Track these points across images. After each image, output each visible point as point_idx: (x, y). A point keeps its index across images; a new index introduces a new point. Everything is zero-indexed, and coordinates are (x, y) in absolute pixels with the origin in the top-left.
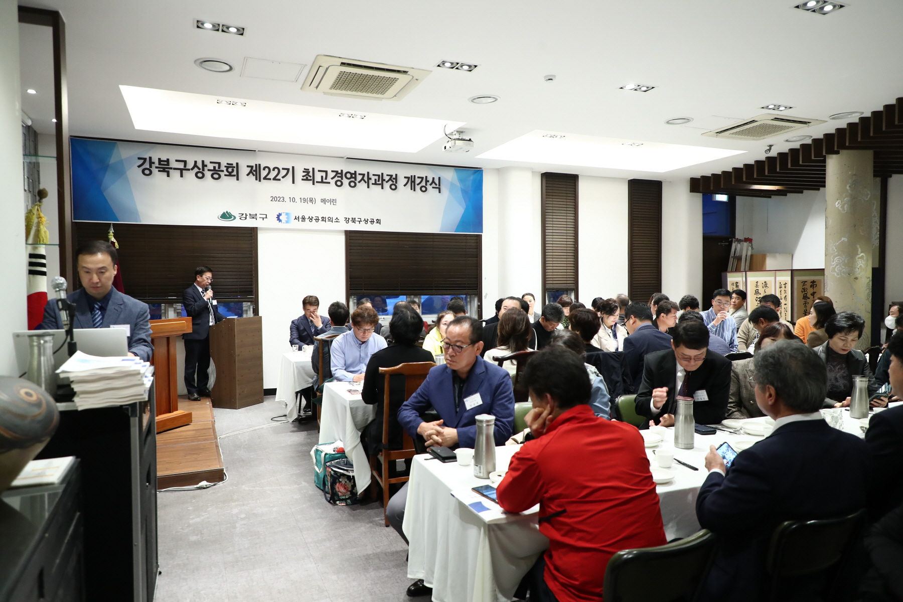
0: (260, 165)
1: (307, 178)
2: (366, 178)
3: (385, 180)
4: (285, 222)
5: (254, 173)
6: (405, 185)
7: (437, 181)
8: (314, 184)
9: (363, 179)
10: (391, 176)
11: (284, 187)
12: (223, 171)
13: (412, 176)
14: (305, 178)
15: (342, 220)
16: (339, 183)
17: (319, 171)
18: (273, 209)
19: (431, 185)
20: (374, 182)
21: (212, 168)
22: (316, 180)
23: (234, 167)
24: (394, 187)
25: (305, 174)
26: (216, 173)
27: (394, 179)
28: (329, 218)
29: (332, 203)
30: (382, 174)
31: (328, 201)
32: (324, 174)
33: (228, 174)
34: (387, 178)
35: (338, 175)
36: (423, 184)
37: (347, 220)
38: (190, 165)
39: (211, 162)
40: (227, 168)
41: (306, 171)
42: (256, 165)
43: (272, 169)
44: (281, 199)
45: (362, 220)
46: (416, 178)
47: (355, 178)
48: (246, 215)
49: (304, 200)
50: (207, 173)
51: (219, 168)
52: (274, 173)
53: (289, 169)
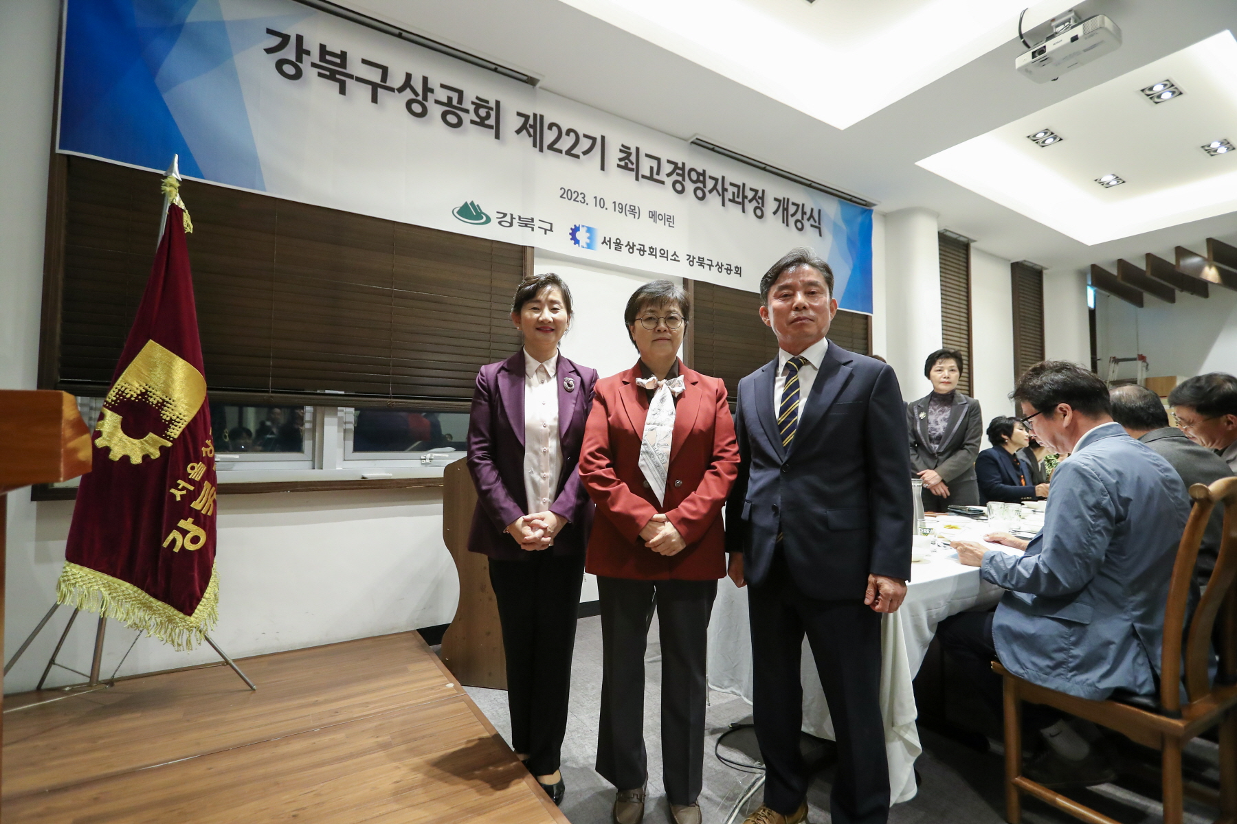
0: (542, 117)
1: (626, 164)
2: (719, 187)
3: (746, 197)
4: (585, 246)
5: (531, 131)
6: (775, 213)
7: (816, 215)
8: (637, 179)
9: (715, 188)
10: (756, 191)
11: (586, 173)
12: (467, 111)
13: (784, 199)
14: (622, 163)
15: (683, 257)
16: (679, 187)
17: (647, 155)
18: (565, 215)
19: (809, 220)
20: (731, 198)
21: (445, 100)
22: (641, 172)
23: (492, 109)
24: (760, 213)
25: (623, 155)
26: (453, 113)
27: (759, 198)
28: (662, 252)
29: (667, 223)
30: (744, 185)
31: (660, 217)
32: (654, 164)
33: (478, 120)
34: (750, 195)
35: (678, 171)
36: (799, 216)
37: (691, 259)
38: (396, 80)
39: (442, 86)
40: (478, 107)
41: (625, 150)
42: (535, 115)
43: (564, 132)
44: (580, 198)
45: (714, 264)
46: (790, 203)
47: (704, 182)
48: (512, 218)
49: (620, 207)
50: (434, 109)
51: (460, 103)
52: (567, 140)
53: (595, 139)
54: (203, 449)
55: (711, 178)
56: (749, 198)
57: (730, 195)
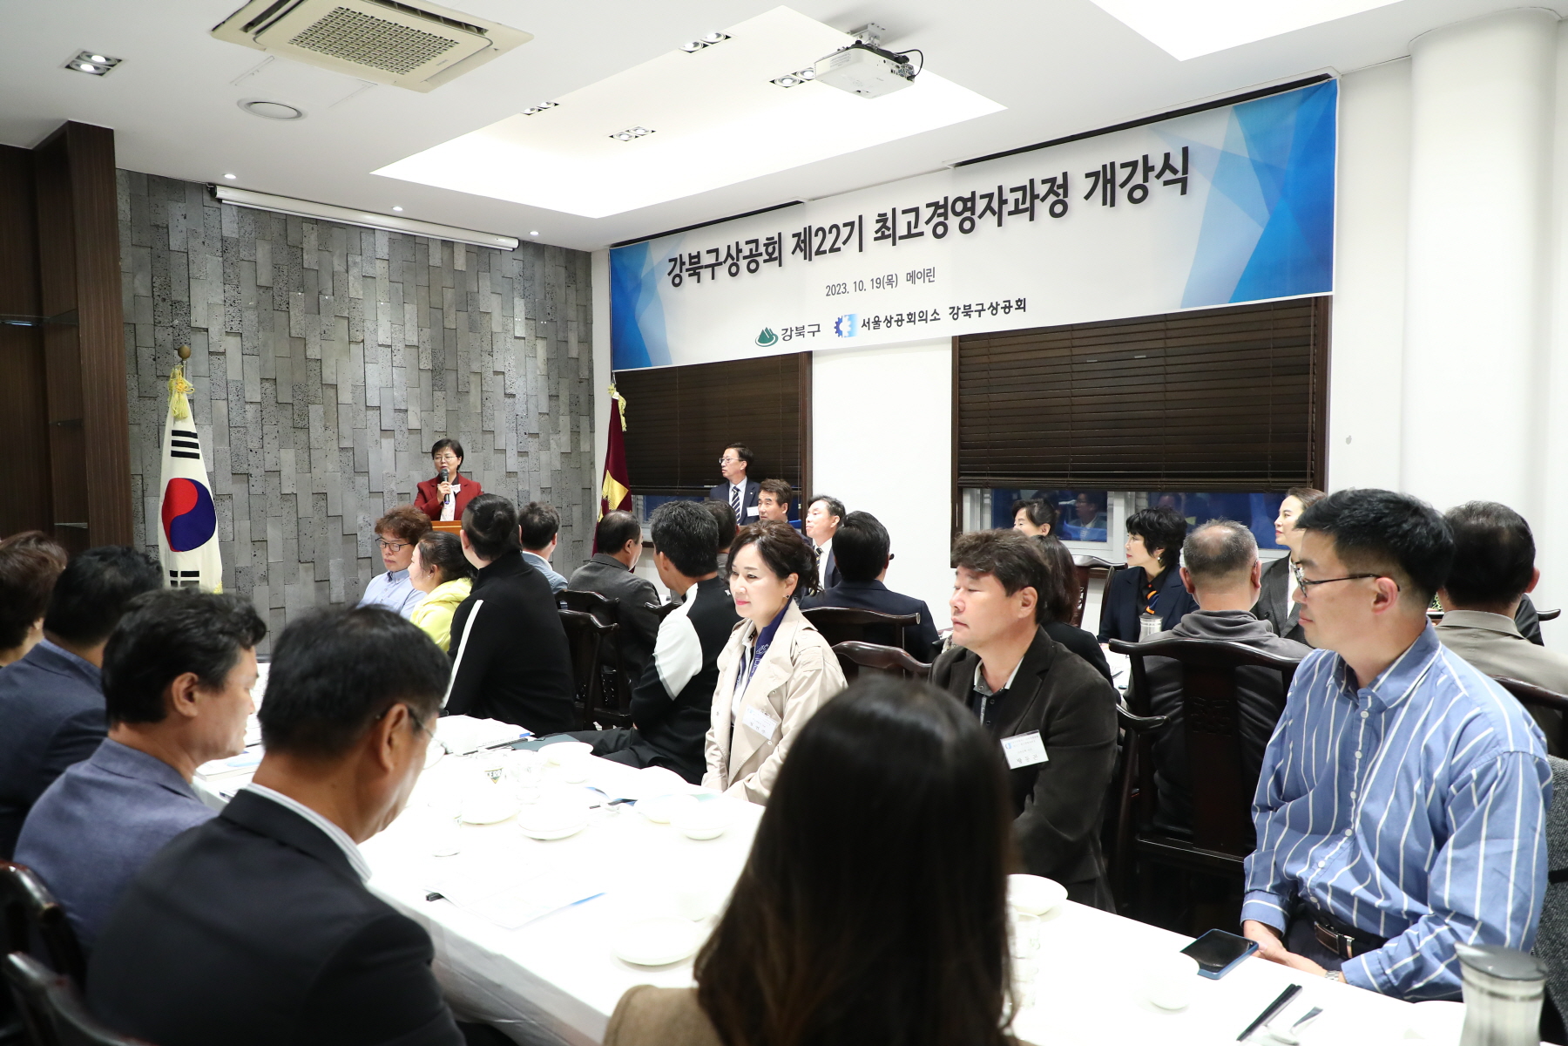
0: (810, 227)
1: (883, 233)
2: (995, 205)
3: (1038, 196)
4: (847, 334)
5: (802, 245)
6: (1087, 197)
7: (1177, 162)
8: (894, 243)
9: (989, 207)
10: (1053, 180)
11: (846, 264)
12: (761, 254)
13: (1104, 167)
14: (879, 234)
15: (945, 314)
16: (940, 230)
17: (904, 212)
18: (830, 311)
19: (1158, 177)
20: (1013, 209)
21: (748, 253)
22: (898, 235)
23: (775, 243)
24: (1060, 209)
25: (881, 224)
26: (753, 261)
27: (1059, 187)
28: (921, 315)
29: (927, 279)
31: (920, 275)
32: (911, 217)
33: (768, 257)
35: (939, 211)
36: (1138, 179)
37: (954, 313)
39: (745, 243)
40: (767, 245)
42: (805, 229)
43: (827, 231)
44: (842, 290)
45: (986, 307)
46: (1117, 166)
47: (972, 210)
48: (791, 331)
49: (878, 281)
50: (743, 264)
51: (757, 250)
52: (830, 238)
53: (854, 222)
55: (982, 197)
56: (1041, 196)
57: (1011, 206)
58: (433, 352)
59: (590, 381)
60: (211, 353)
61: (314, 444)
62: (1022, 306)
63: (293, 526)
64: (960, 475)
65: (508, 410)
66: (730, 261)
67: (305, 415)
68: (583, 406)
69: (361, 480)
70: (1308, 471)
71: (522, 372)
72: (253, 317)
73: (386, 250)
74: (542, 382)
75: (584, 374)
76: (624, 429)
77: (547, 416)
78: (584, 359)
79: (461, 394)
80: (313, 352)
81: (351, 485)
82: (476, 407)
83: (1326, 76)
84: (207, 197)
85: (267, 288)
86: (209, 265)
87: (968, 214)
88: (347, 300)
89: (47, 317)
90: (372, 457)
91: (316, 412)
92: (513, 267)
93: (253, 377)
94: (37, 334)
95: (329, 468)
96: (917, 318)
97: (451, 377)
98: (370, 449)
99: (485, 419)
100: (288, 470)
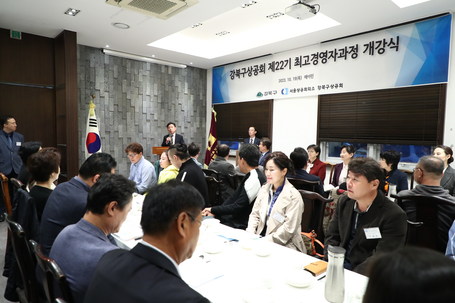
0: (274, 62)
1: (297, 63)
2: (334, 55)
3: (348, 52)
4: (285, 94)
5: (272, 67)
6: (364, 52)
7: (395, 41)
8: (301, 67)
9: (331, 55)
10: (353, 47)
11: (285, 73)
12: (258, 70)
13: (370, 43)
15: (316, 88)
16: (315, 62)
17: (304, 57)
18: (280, 87)
19: (388, 46)
20: (339, 56)
21: (255, 70)
22: (302, 64)
23: (263, 66)
24: (355, 56)
25: (296, 61)
26: (256, 72)
27: (355, 49)
29: (311, 77)
31: (309, 76)
32: (306, 58)
33: (261, 71)
35: (315, 57)
36: (382, 46)
37: (319, 88)
39: (254, 66)
40: (261, 67)
42: (273, 62)
43: (279, 63)
44: (284, 81)
45: (330, 86)
46: (375, 42)
47: (326, 56)
48: (267, 93)
49: (295, 78)
50: (253, 73)
51: (257, 69)
52: (280, 65)
53: (288, 60)
54: (214, 149)
55: (329, 52)
56: (349, 52)
57: (339, 55)
58: (162, 98)
59: (205, 107)
60: (100, 97)
61: (128, 124)
62: (342, 86)
63: (121, 147)
64: (319, 137)
65: (182, 115)
66: (249, 72)
67: (126, 115)
68: (203, 114)
69: (140, 134)
70: (437, 139)
71: (186, 104)
72: (112, 87)
73: (149, 68)
74: (192, 107)
75: (204, 105)
76: (216, 121)
77: (193, 117)
78: (204, 100)
79: (169, 110)
80: (128, 97)
81: (138, 136)
82: (173, 114)
83: (448, 13)
84: (101, 52)
85: (116, 78)
86: (101, 72)
87: (325, 57)
88: (138, 82)
89: (57, 86)
90: (144, 128)
91: (129, 114)
92: (185, 73)
93: (112, 104)
94: (54, 91)
95: (132, 131)
96: (308, 89)
97: (166, 105)
98: (143, 125)
99: (175, 117)
100: (120, 131)
